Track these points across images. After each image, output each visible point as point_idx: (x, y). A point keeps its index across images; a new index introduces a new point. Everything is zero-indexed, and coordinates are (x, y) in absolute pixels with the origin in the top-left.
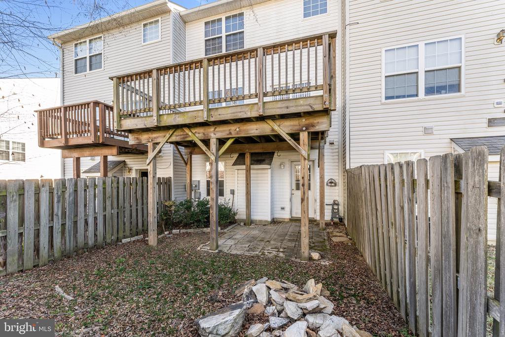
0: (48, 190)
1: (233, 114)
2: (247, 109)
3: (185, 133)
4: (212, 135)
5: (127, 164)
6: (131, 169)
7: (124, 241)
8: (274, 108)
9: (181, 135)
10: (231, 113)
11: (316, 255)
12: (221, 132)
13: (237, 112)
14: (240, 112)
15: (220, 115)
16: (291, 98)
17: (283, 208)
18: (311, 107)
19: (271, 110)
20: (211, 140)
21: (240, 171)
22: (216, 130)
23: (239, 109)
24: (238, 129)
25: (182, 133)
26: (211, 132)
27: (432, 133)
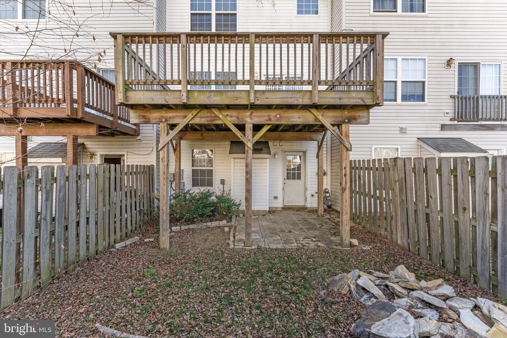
0: (35, 182)
1: (283, 100)
2: (298, 96)
3: (213, 115)
4: (248, 120)
5: (86, 148)
6: (93, 155)
7: (118, 246)
8: (327, 98)
9: (207, 117)
10: (281, 98)
11: (355, 242)
12: (259, 117)
13: (287, 98)
14: (291, 98)
15: (267, 98)
16: (284, 89)
17: (276, 198)
18: (363, 101)
19: (324, 99)
20: (246, 125)
21: (236, 160)
22: (253, 114)
23: (289, 95)
24: (278, 116)
25: (209, 115)
26: (246, 116)
27: (405, 133)
